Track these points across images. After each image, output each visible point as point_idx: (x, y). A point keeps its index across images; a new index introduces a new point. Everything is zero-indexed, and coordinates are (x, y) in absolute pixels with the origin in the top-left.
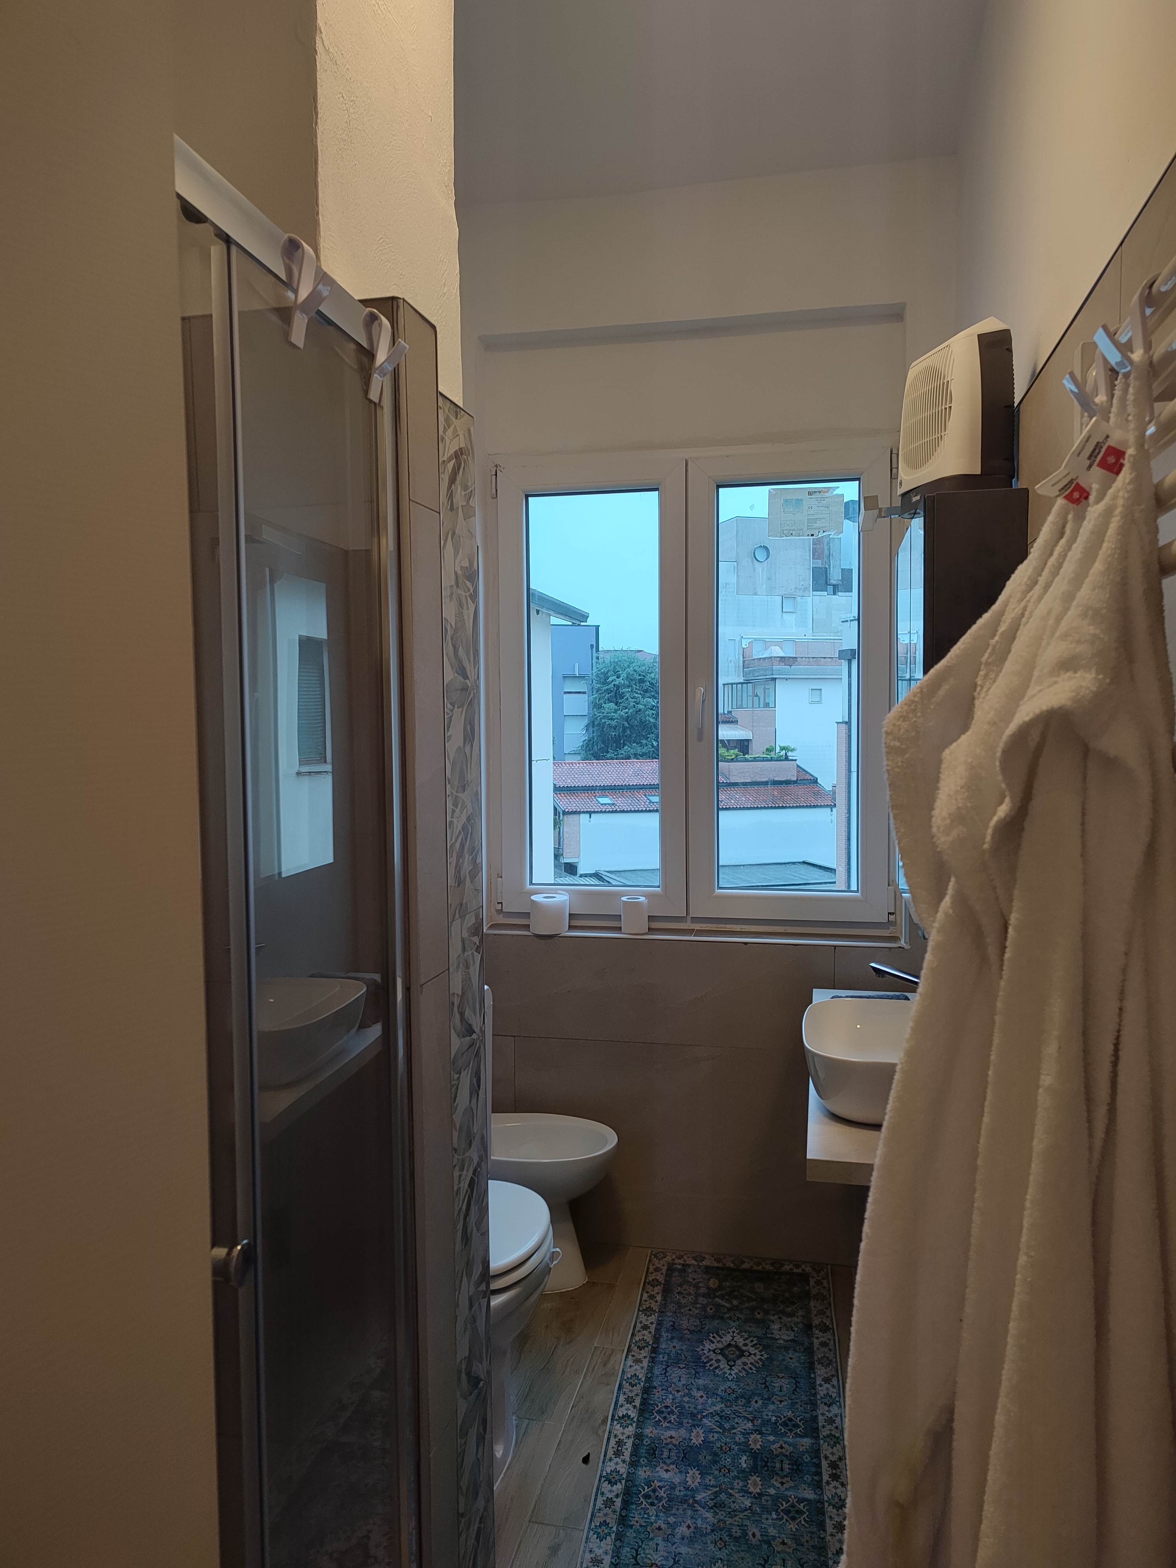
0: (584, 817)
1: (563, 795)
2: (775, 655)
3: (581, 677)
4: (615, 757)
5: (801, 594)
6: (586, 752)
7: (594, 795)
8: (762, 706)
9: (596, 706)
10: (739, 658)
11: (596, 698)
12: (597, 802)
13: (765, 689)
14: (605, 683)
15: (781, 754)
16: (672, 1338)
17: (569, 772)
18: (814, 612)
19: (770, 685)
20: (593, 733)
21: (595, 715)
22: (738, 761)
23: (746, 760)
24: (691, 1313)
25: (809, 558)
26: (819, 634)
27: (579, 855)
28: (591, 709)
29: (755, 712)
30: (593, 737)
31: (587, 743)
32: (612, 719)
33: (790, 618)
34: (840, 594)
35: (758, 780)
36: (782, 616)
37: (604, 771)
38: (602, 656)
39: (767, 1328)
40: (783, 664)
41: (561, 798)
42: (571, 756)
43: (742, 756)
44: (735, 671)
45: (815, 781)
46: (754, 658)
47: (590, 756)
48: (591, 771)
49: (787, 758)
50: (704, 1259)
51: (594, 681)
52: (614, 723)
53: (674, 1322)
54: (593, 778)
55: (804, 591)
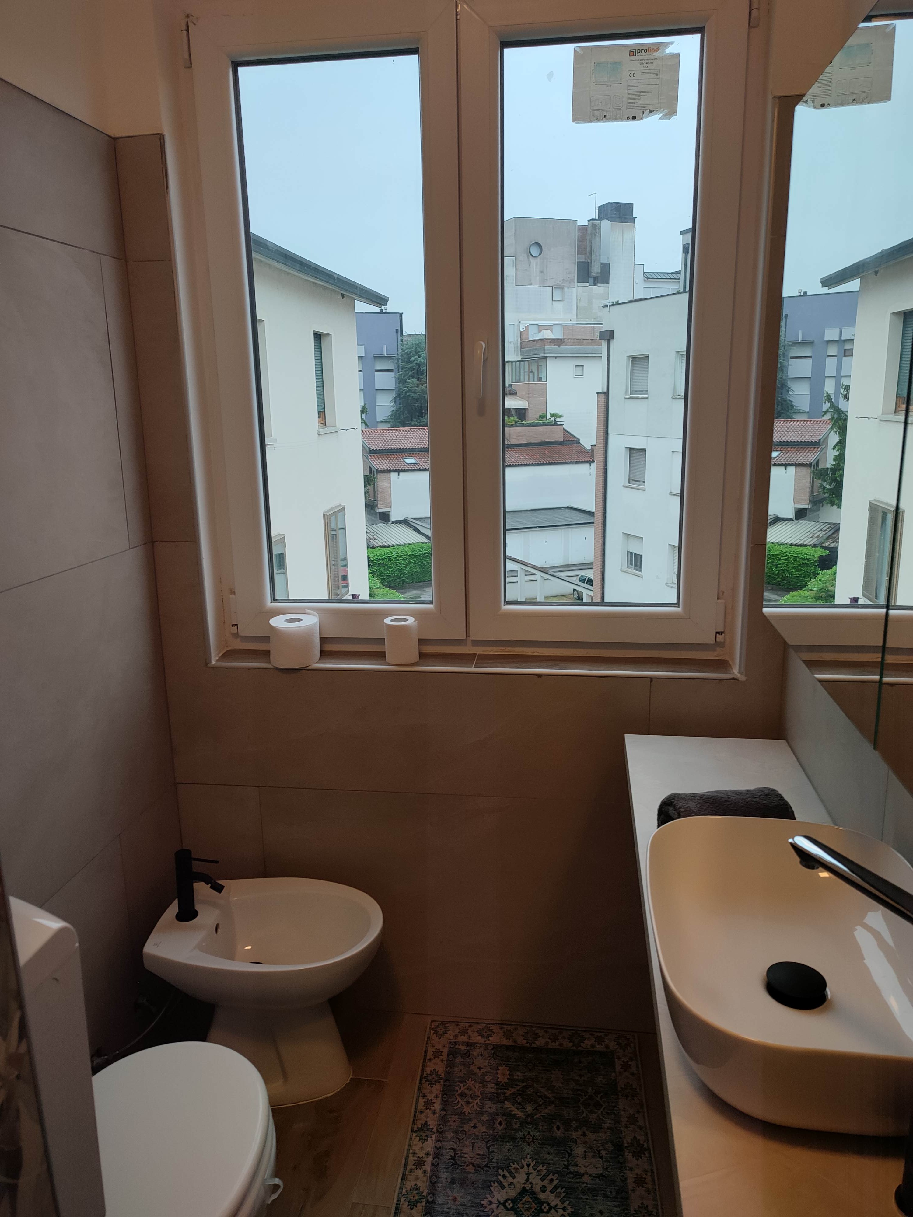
0: (394, 475)
1: (376, 457)
2: (547, 337)
3: (389, 357)
4: (418, 424)
5: (568, 285)
6: (394, 420)
7: (402, 456)
8: (536, 380)
9: (401, 381)
10: (517, 340)
11: (401, 374)
12: (404, 462)
13: (538, 366)
14: (409, 362)
15: (551, 420)
16: (453, 1182)
17: (381, 437)
18: (578, 300)
19: (542, 363)
20: (400, 404)
21: (401, 389)
22: (517, 427)
23: (523, 426)
24: (476, 1131)
25: (574, 253)
26: (582, 319)
27: (391, 506)
28: (397, 384)
29: (531, 385)
30: (400, 408)
31: (394, 413)
32: (415, 393)
33: (558, 306)
34: (599, 285)
35: (533, 441)
36: (552, 304)
37: (409, 436)
38: (405, 339)
39: (570, 1155)
40: (553, 345)
41: (374, 459)
42: (383, 423)
43: (520, 422)
44: (515, 351)
45: (578, 441)
46: (529, 340)
47: (398, 424)
48: (398, 437)
49: (555, 423)
50: (491, 1033)
51: (400, 360)
52: (416, 396)
53: (455, 1150)
54: (400, 442)
55: (570, 283)
